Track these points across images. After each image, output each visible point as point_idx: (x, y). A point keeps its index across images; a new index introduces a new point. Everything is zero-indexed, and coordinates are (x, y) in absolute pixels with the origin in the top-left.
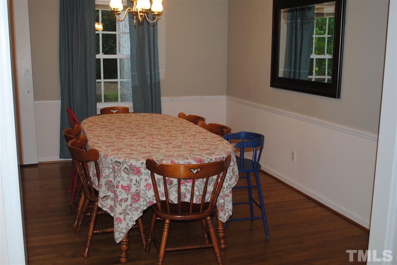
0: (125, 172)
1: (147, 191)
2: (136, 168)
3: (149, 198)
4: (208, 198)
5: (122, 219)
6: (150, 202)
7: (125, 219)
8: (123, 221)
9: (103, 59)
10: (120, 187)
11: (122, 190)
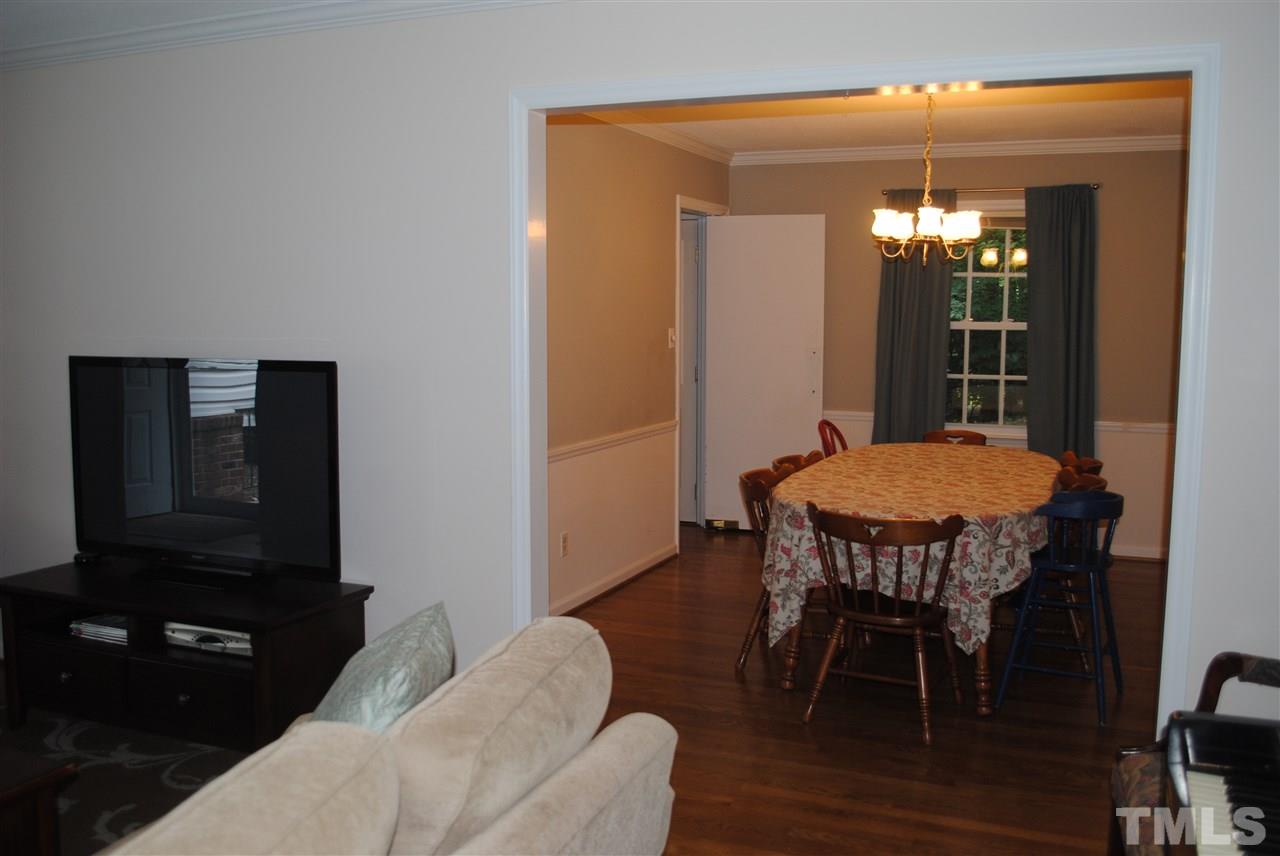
0: (789, 524)
1: (810, 560)
2: (800, 516)
3: (815, 573)
4: (929, 595)
5: (779, 605)
6: (816, 581)
7: (783, 606)
8: (780, 609)
9: (971, 331)
10: (779, 548)
11: (781, 554)
